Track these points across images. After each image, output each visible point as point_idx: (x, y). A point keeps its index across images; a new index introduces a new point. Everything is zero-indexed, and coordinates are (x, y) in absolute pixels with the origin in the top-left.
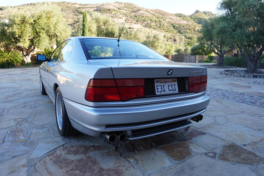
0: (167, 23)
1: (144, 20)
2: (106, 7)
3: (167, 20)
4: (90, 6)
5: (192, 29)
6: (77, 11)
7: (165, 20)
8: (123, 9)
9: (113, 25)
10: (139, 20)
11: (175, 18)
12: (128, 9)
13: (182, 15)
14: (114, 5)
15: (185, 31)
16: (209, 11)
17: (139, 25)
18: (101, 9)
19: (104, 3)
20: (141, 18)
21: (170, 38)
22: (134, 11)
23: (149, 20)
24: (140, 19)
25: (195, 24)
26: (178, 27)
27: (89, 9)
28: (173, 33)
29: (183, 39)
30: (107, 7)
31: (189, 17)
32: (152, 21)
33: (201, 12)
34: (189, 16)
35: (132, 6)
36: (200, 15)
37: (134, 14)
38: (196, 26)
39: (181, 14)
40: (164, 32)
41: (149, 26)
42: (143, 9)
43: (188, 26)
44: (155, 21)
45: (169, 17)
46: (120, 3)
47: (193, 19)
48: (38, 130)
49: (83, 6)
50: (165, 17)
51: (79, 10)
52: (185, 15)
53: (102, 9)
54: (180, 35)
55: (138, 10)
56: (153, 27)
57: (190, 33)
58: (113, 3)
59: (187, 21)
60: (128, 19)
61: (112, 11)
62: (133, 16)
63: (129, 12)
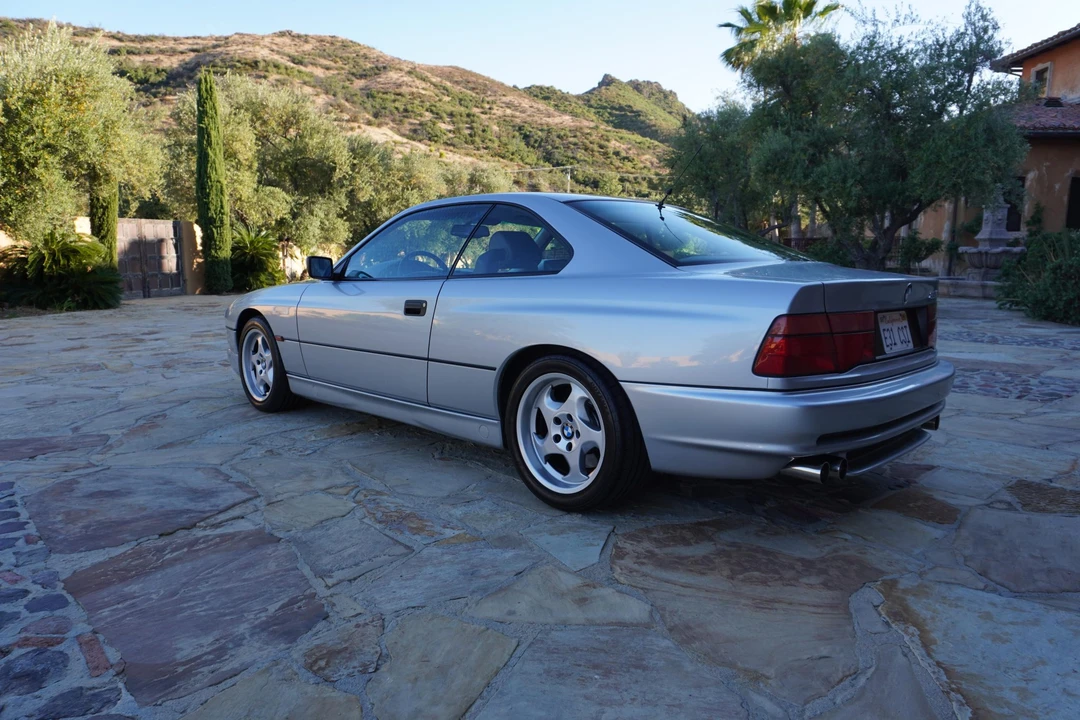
0: (499, 124)
1: (406, 110)
2: (236, 51)
3: (498, 112)
4: (162, 47)
5: (596, 148)
7: (488, 111)
8: (313, 61)
10: (383, 111)
11: (526, 103)
12: (336, 62)
13: (554, 92)
14: (272, 43)
15: (570, 154)
16: (653, 81)
17: (385, 129)
18: (217, 60)
19: (226, 34)
20: (394, 101)
21: (516, 181)
22: (361, 72)
23: (427, 110)
24: (390, 106)
25: (602, 127)
26: (542, 140)
27: (162, 57)
28: (527, 164)
29: (567, 187)
30: (243, 54)
31: (580, 102)
32: (437, 114)
33: (621, 83)
34: (578, 97)
35: (351, 50)
36: (621, 93)
37: (361, 83)
38: (608, 134)
39: (548, 88)
40: (489, 158)
41: (429, 133)
42: (398, 66)
43: (578, 134)
44: (451, 115)
45: (504, 99)
46: (299, 36)
47: (596, 108)
49: (132, 44)
50: (487, 99)
52: (565, 91)
53: (223, 60)
54: (551, 172)
55: (377, 67)
56: (445, 137)
57: (588, 163)
58: (268, 36)
59: (574, 114)
60: (339, 106)
61: (267, 71)
62: (359, 93)
63: (338, 74)
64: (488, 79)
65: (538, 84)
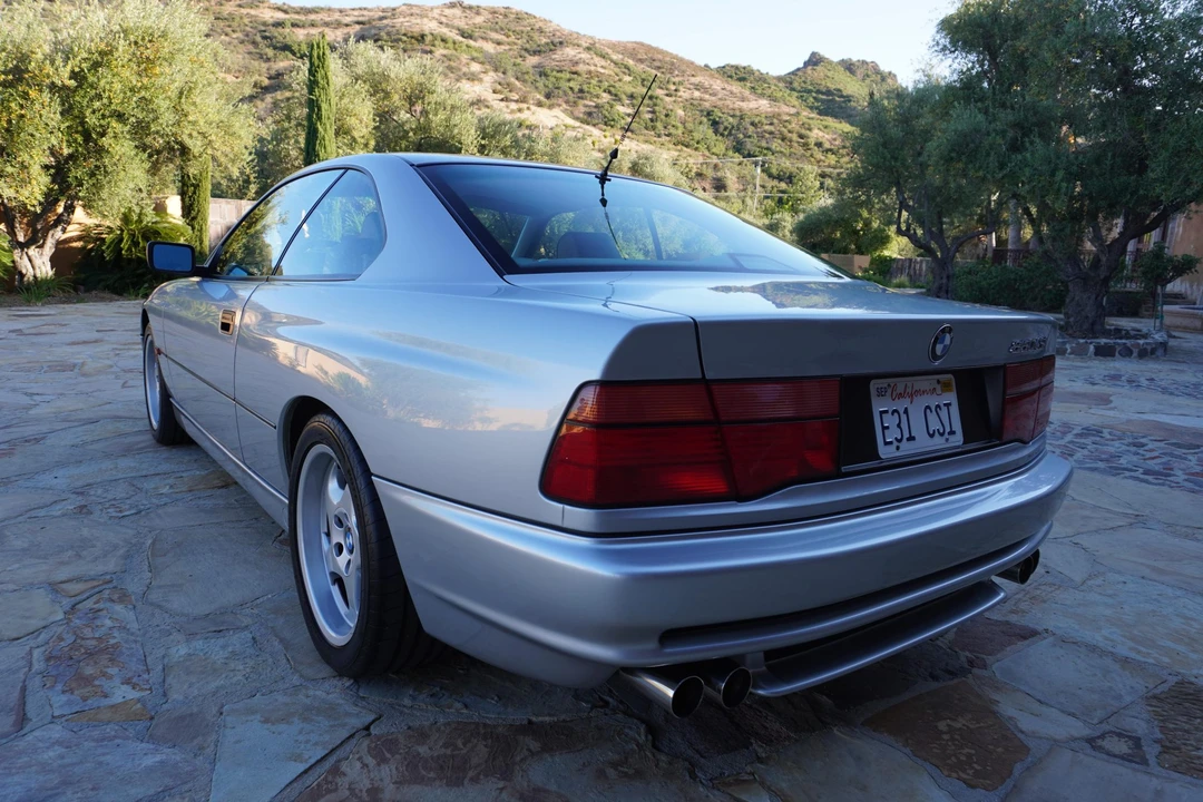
0: (685, 109)
1: (581, 91)
2: (402, 23)
3: (684, 94)
4: (327, 19)
5: (795, 137)
6: (265, 38)
7: (674, 93)
8: (484, 35)
9: (453, 107)
10: (556, 91)
11: (717, 84)
12: (508, 36)
13: (751, 72)
14: (441, 15)
15: (764, 144)
16: (869, 60)
17: (557, 111)
18: (383, 34)
19: (393, 6)
20: (569, 80)
21: (700, 175)
22: (535, 47)
23: (605, 91)
24: (564, 85)
25: (805, 113)
26: (733, 127)
27: (327, 30)
28: (713, 154)
29: (758, 182)
30: (410, 27)
31: (781, 85)
32: (616, 95)
33: (830, 63)
34: (779, 79)
35: (525, 23)
36: (829, 74)
37: (533, 60)
38: (811, 122)
39: (744, 68)
40: (671, 146)
41: (605, 117)
42: (576, 41)
43: (775, 121)
44: (632, 97)
45: (693, 80)
46: (470, 8)
47: (800, 92)
48: (198, 644)
49: (297, 17)
50: (673, 80)
51: (276, 34)
52: (764, 71)
53: (388, 34)
54: (740, 164)
55: (552, 42)
56: (623, 122)
57: (785, 155)
58: (437, 8)
59: (772, 99)
60: (508, 85)
61: (434, 45)
62: (531, 71)
63: (510, 50)
64: (676, 57)
65: (733, 63)
